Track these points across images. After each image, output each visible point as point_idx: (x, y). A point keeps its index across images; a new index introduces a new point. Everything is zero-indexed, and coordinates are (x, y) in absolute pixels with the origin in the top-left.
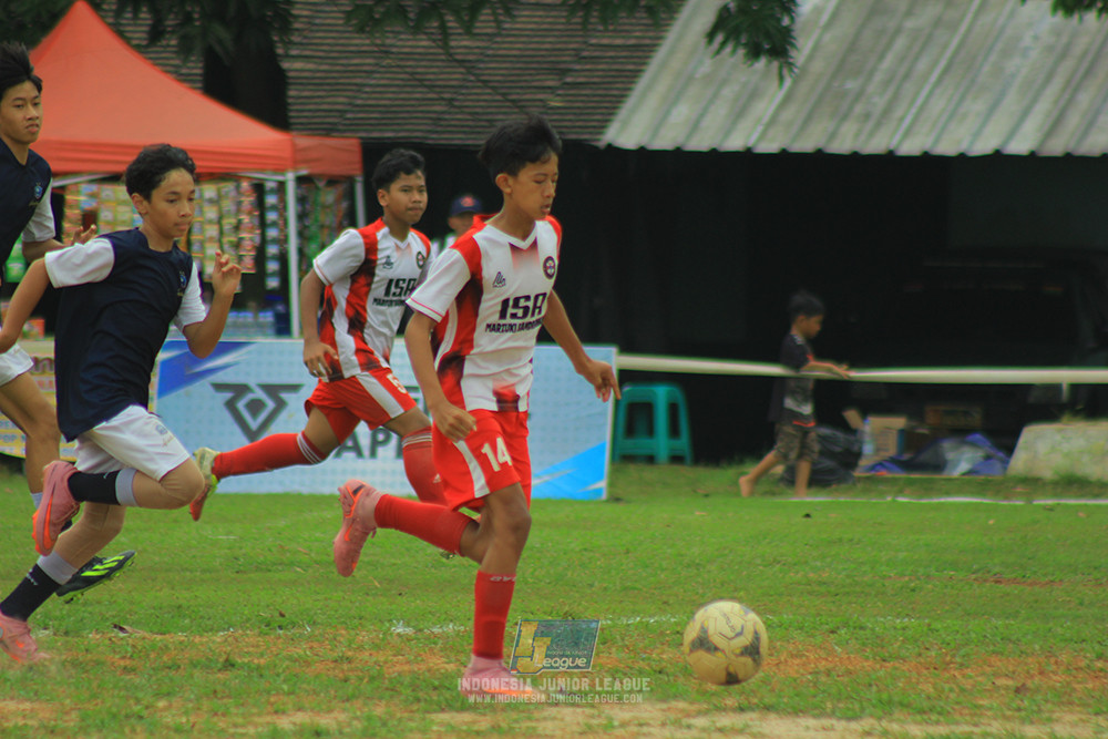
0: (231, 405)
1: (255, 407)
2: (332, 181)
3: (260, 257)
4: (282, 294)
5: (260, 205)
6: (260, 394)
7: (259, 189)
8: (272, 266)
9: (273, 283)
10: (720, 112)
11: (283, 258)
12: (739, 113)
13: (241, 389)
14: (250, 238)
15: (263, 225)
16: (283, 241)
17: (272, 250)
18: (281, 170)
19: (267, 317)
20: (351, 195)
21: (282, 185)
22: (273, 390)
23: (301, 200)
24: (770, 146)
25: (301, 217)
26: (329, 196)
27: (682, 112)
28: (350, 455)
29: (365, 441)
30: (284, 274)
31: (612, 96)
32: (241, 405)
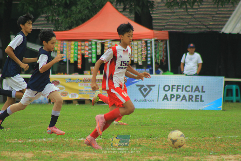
0: (140, 89)
1: (145, 90)
2: (162, 41)
3: (146, 57)
5: (147, 46)
6: (146, 87)
7: (146, 42)
8: (149, 59)
9: (149, 63)
11: (151, 58)
13: (142, 86)
14: (144, 53)
15: (147, 50)
16: (151, 54)
17: (149, 56)
18: (151, 38)
19: (148, 70)
20: (166, 44)
21: (151, 42)
22: (149, 86)
23: (155, 45)
25: (155, 48)
26: (161, 44)
27: (239, 25)
28: (166, 100)
29: (169, 97)
30: (151, 61)
31: (224, 22)
32: (142, 89)
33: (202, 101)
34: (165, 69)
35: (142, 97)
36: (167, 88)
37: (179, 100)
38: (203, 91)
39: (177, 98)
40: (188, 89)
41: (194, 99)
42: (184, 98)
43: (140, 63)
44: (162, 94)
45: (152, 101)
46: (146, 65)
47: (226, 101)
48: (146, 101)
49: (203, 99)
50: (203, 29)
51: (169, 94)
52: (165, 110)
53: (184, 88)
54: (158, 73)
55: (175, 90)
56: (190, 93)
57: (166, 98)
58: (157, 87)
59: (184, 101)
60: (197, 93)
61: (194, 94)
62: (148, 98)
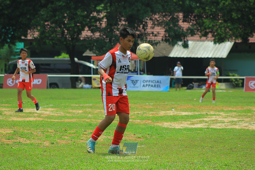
0: (132, 82)
1: (135, 82)
3: (135, 68)
4: (137, 71)
6: (135, 81)
7: (135, 61)
8: (136, 69)
9: (136, 70)
10: (180, 53)
11: (137, 68)
12: (183, 53)
13: (133, 81)
14: (134, 66)
15: (136, 64)
16: (137, 66)
17: (136, 67)
18: (137, 59)
19: (136, 73)
21: (137, 61)
22: (137, 81)
23: (140, 62)
24: (185, 56)
25: (140, 64)
27: (177, 53)
28: (144, 87)
29: (145, 85)
30: (138, 69)
31: (170, 52)
32: (133, 82)
33: (160, 87)
34: (144, 72)
35: (133, 85)
36: (144, 81)
37: (150, 87)
38: (160, 83)
39: (149, 86)
40: (154, 82)
41: (156, 86)
42: (152, 86)
43: (132, 70)
44: (142, 84)
45: (137, 87)
46: (135, 71)
47: (171, 86)
48: (135, 87)
49: (161, 86)
50: (161, 55)
51: (145, 84)
52: (143, 91)
53: (152, 82)
54: (140, 74)
55: (148, 83)
56: (155, 84)
57: (144, 86)
58: (140, 81)
59: (152, 87)
60: (158, 84)
61: (157, 84)
62: (136, 86)
